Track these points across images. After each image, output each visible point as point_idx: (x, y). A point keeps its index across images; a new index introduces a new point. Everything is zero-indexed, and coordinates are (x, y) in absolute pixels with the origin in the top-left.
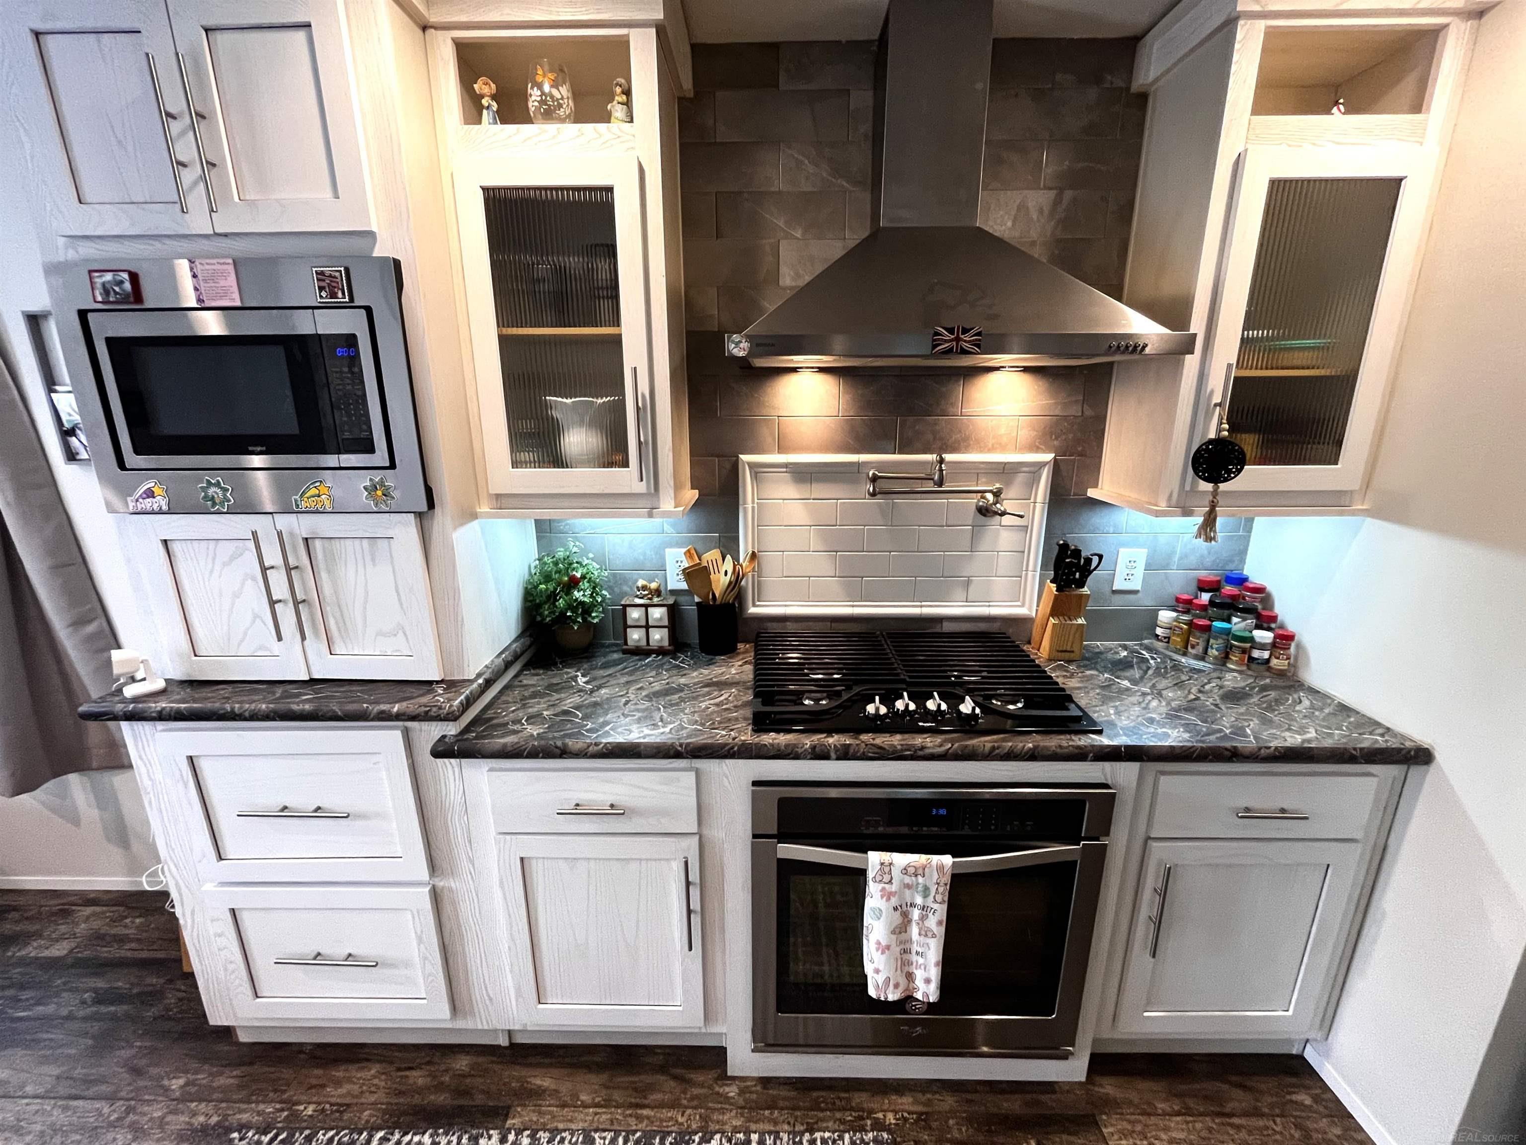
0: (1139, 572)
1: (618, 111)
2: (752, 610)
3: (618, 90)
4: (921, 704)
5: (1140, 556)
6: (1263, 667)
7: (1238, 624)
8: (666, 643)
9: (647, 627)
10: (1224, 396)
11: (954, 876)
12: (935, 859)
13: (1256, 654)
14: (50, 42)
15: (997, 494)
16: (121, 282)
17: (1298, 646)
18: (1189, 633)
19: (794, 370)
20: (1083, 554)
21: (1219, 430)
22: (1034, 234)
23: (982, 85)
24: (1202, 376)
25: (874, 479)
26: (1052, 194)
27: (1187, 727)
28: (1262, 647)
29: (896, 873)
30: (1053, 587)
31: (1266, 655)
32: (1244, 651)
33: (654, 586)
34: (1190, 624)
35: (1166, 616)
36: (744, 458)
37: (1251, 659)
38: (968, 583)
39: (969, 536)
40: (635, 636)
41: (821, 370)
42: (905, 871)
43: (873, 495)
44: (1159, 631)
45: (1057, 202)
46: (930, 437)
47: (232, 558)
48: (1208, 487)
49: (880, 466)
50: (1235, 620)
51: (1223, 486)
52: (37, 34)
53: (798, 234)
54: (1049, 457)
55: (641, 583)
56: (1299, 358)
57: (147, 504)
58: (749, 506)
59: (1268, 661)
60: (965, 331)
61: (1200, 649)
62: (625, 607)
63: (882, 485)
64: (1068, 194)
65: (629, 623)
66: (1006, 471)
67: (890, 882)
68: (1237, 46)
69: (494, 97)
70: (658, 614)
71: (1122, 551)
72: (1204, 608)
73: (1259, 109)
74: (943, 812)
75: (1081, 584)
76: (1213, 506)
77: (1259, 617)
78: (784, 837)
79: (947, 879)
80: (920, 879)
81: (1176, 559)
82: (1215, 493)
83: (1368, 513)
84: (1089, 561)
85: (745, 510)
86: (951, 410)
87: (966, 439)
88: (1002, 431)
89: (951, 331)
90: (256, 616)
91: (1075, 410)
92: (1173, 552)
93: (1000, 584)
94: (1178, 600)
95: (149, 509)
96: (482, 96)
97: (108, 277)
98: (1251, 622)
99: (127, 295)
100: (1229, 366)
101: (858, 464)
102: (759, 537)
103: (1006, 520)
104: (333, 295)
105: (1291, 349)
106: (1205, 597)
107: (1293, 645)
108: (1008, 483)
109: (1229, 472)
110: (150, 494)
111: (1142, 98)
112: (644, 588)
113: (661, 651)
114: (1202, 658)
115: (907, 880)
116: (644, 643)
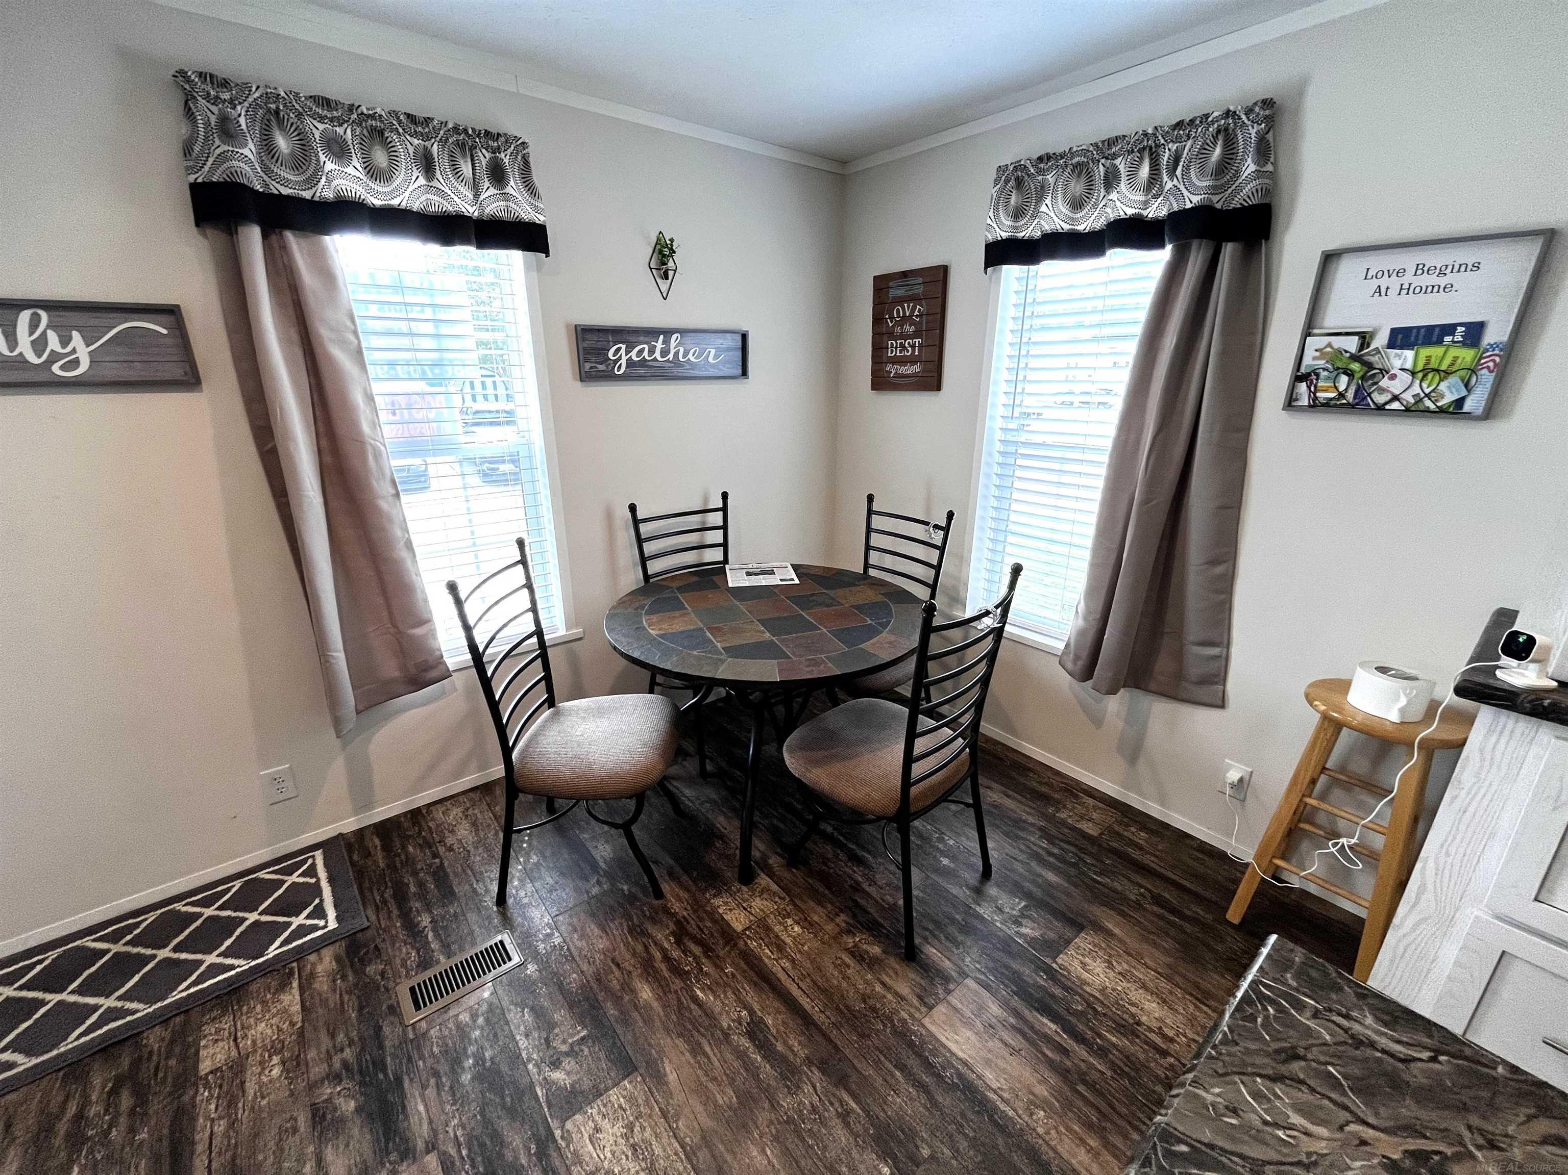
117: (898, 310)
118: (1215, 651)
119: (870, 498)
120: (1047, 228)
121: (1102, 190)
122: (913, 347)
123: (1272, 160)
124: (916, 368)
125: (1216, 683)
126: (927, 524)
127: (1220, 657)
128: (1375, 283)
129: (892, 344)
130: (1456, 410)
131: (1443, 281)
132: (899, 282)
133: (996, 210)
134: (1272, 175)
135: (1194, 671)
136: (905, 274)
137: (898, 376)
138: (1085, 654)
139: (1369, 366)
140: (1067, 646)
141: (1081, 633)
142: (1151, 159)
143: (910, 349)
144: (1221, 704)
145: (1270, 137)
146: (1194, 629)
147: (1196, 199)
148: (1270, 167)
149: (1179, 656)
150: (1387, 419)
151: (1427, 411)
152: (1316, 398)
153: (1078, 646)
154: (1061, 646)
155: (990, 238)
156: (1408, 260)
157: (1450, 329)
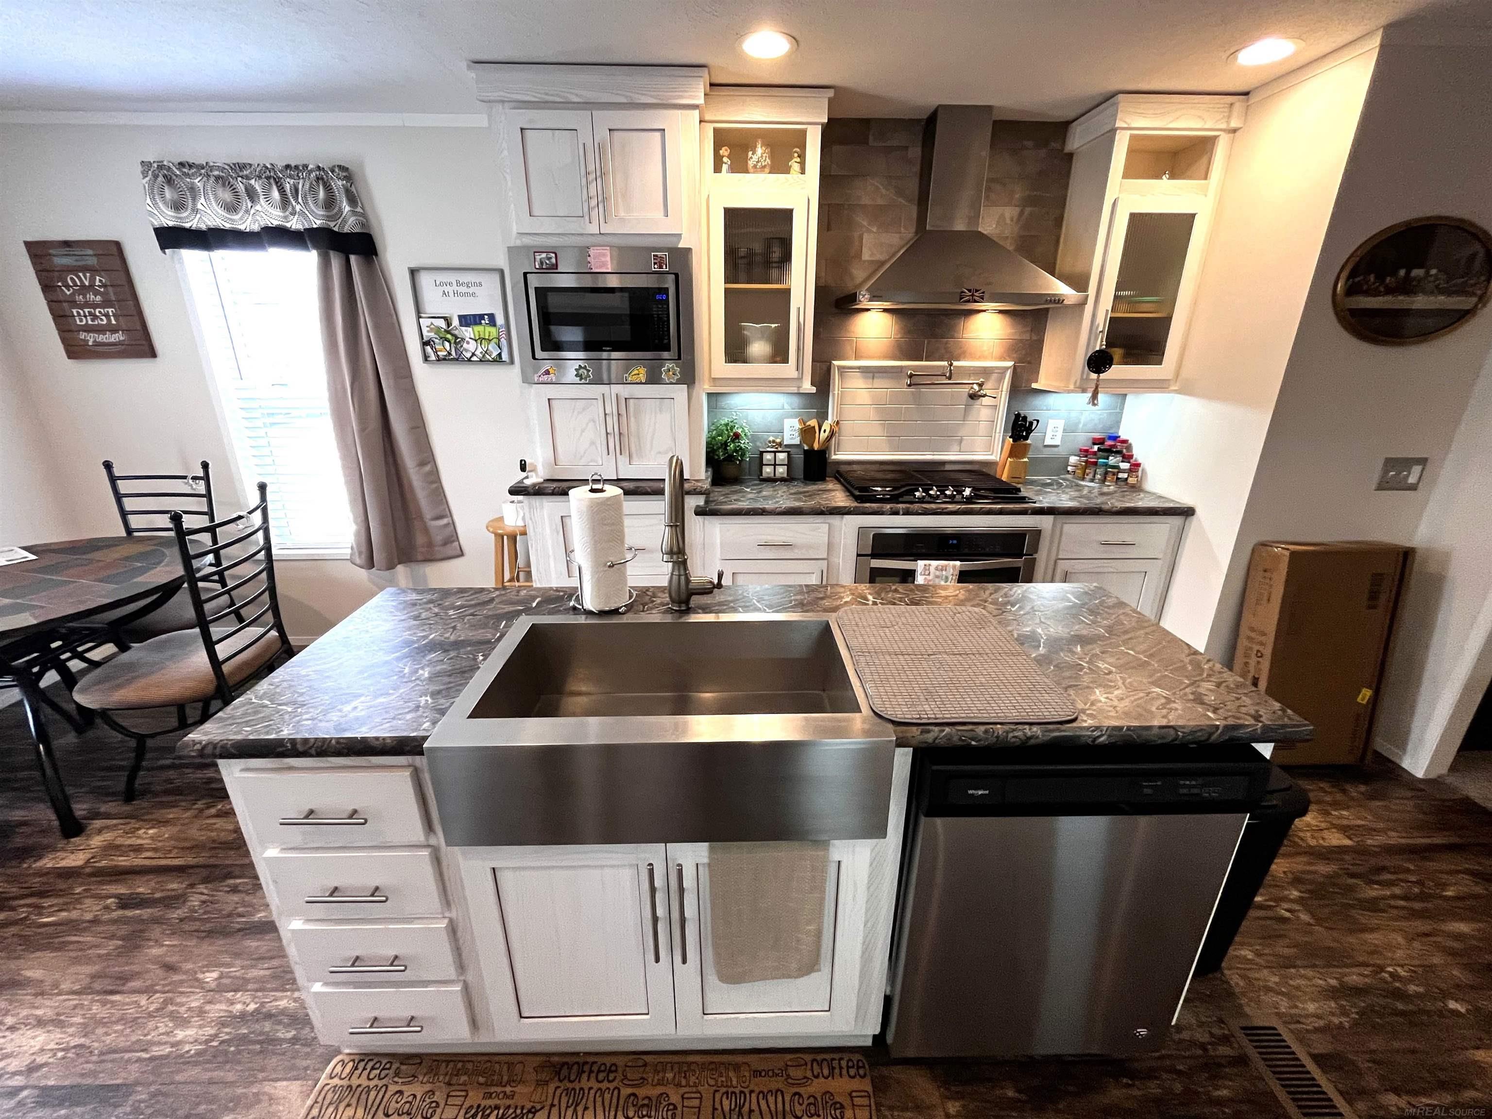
0: (1060, 434)
1: (795, 167)
2: (834, 457)
3: (796, 155)
4: (943, 492)
5: (1061, 424)
6: (1123, 483)
7: (1112, 460)
8: (785, 475)
9: (775, 465)
10: (1104, 327)
11: (961, 572)
12: (952, 563)
13: (1121, 475)
14: (528, 133)
15: (981, 385)
16: (551, 258)
17: (1143, 470)
18: (1086, 467)
19: (868, 310)
20: (1028, 420)
21: (1101, 345)
22: (1007, 233)
23: (985, 153)
24: (1094, 316)
25: (911, 376)
26: (1018, 209)
27: (1079, 502)
28: (1124, 471)
29: (932, 569)
30: (1011, 440)
31: (1125, 475)
32: (1114, 474)
33: (778, 440)
34: (1086, 462)
35: (1073, 460)
36: (836, 363)
37: (1118, 479)
38: (961, 441)
39: (963, 412)
40: (768, 471)
41: (885, 310)
42: (937, 569)
43: (910, 385)
44: (1069, 468)
45: (1021, 213)
46: (943, 351)
47: (584, 409)
48: (1094, 376)
49: (915, 368)
50: (1111, 458)
51: (1103, 376)
52: (522, 129)
53: (874, 230)
54: (1011, 364)
55: (771, 439)
56: (1145, 307)
57: (545, 378)
58: (836, 392)
59: (1126, 479)
60: (977, 291)
61: (1091, 476)
62: (762, 453)
63: (916, 380)
64: (1028, 210)
65: (764, 462)
66: (986, 372)
67: (929, 574)
68: (1116, 143)
69: (728, 157)
70: (782, 456)
71: (1050, 421)
72: (1095, 453)
73: (1126, 176)
74: (955, 542)
75: (1026, 438)
76: (1097, 387)
77: (1124, 456)
78: (874, 556)
79: (957, 572)
80: (944, 573)
81: (1081, 426)
82: (1098, 380)
83: (1176, 391)
84: (1031, 423)
85: (834, 394)
86: (956, 335)
87: (964, 353)
88: (985, 348)
89: (970, 291)
90: (593, 443)
91: (1027, 336)
92: (1079, 422)
93: (980, 441)
94: (1081, 450)
95: (546, 381)
96: (723, 157)
97: (544, 255)
98: (1119, 458)
99: (553, 265)
100: (1107, 311)
101: (901, 367)
102: (840, 412)
103: (985, 401)
104: (661, 267)
105: (1139, 302)
106: (1096, 448)
107: (1140, 469)
108: (987, 379)
109: (1105, 368)
110: (547, 372)
111: (1070, 156)
112: (774, 441)
113: (782, 480)
114: (1092, 481)
115: (938, 573)
116: (772, 475)
117: (72, 279)
118: (445, 521)
119: (108, 466)
120: (209, 223)
121: (248, 201)
122: (107, 315)
123: (360, 204)
124: (118, 337)
125: (453, 541)
126: (185, 477)
127: (449, 524)
128: (441, 289)
129: (78, 313)
130: (498, 360)
131: (471, 290)
132: (64, 251)
133: (153, 199)
134: (364, 215)
135: (438, 538)
136: (67, 244)
137: (97, 344)
138: (364, 549)
139: (456, 337)
140: (352, 548)
141: (357, 534)
142: (278, 187)
143: (103, 318)
144: (462, 554)
145: (353, 189)
146: (427, 511)
147: (319, 222)
148: (359, 209)
149: (426, 530)
150: (472, 366)
151: (489, 361)
152: (438, 356)
153: (358, 545)
154: (349, 551)
155: (156, 223)
156: (452, 277)
157: (482, 317)
